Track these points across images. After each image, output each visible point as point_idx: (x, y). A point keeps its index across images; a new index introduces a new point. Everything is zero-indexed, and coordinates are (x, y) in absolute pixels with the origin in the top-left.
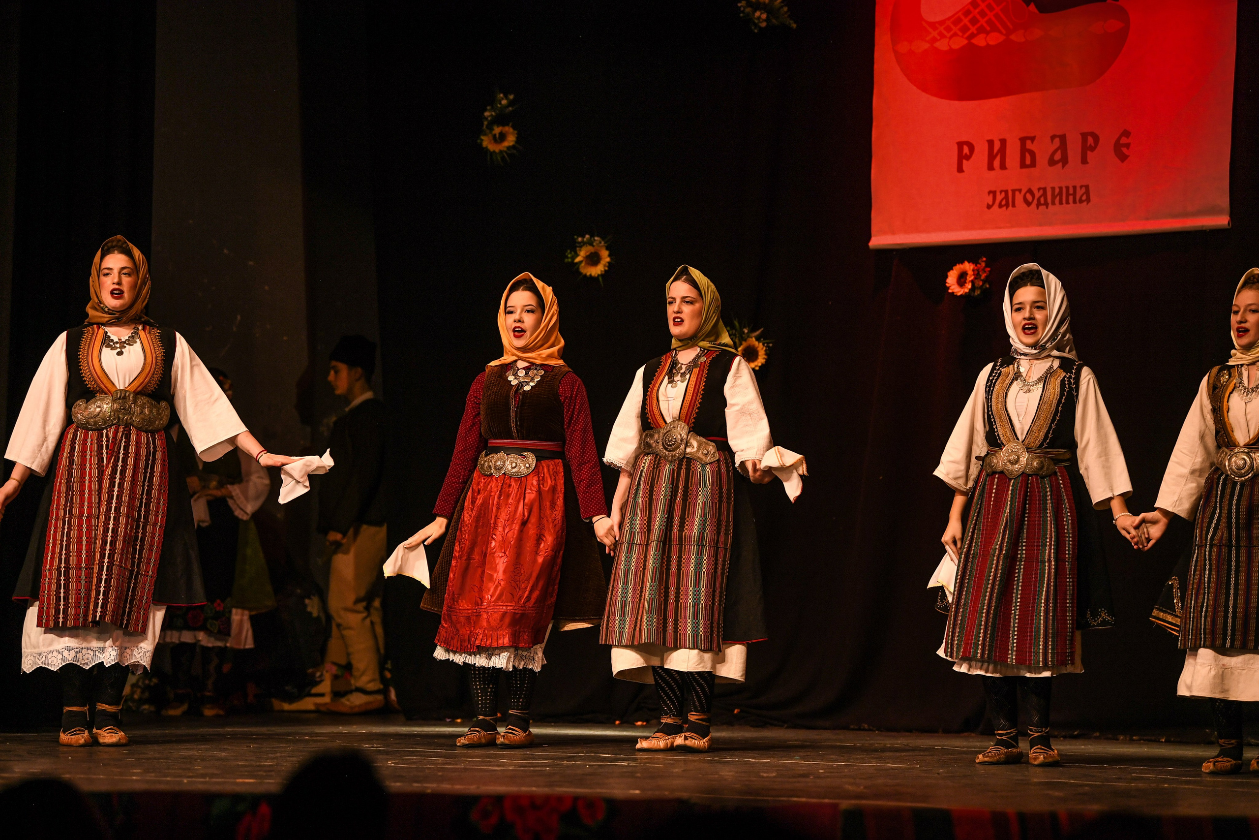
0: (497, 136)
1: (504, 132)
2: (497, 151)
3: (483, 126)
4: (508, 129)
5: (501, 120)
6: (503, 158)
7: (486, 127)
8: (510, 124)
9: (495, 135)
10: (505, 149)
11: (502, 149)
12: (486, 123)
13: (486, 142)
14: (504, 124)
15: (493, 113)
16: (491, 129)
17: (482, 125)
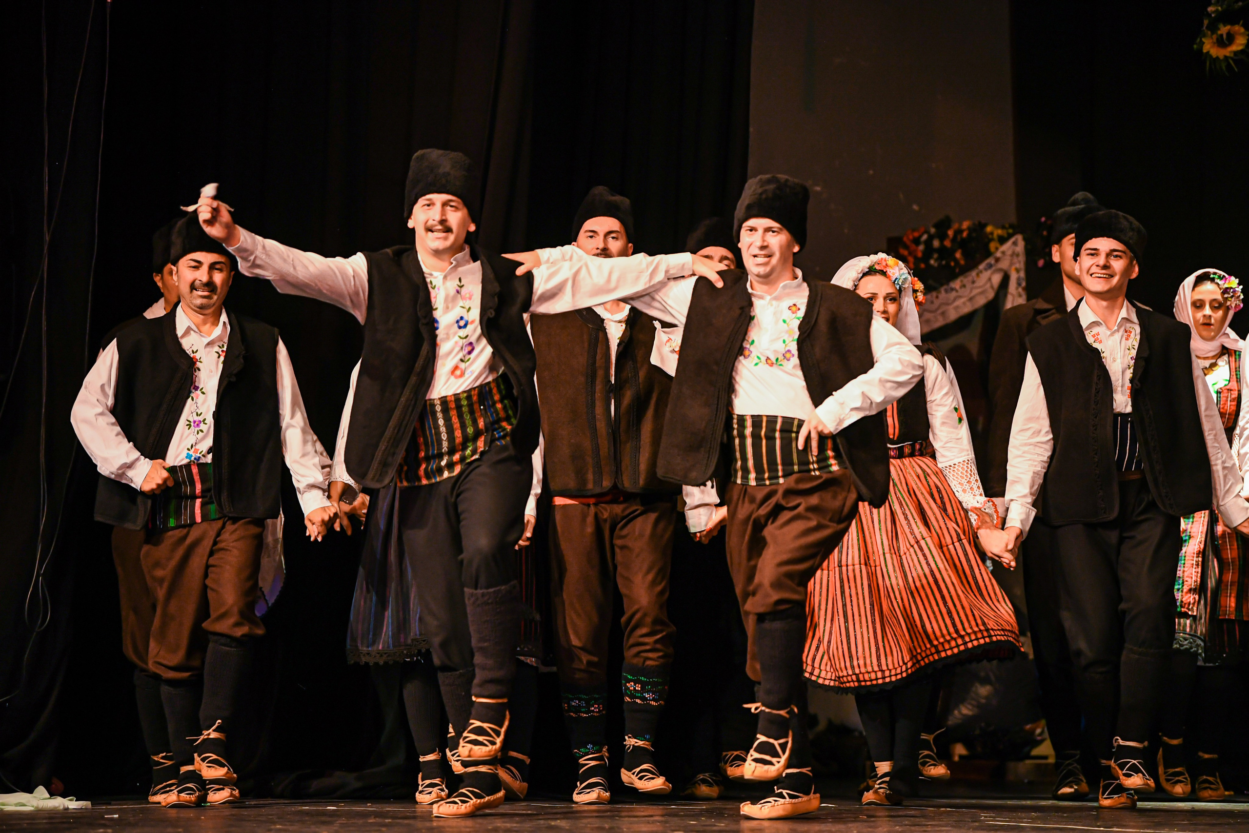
0: (1225, 36)
1: (1232, 32)
2: (1221, 57)
3: (1203, 27)
4: (1238, 29)
5: (1227, 17)
6: (1229, 66)
7: (1207, 28)
8: (1241, 22)
9: (1222, 35)
10: (1232, 55)
11: (1228, 55)
12: (1206, 22)
13: (1209, 47)
14: (1233, 23)
15: (1220, 8)
16: (1213, 28)
17: (1202, 23)
